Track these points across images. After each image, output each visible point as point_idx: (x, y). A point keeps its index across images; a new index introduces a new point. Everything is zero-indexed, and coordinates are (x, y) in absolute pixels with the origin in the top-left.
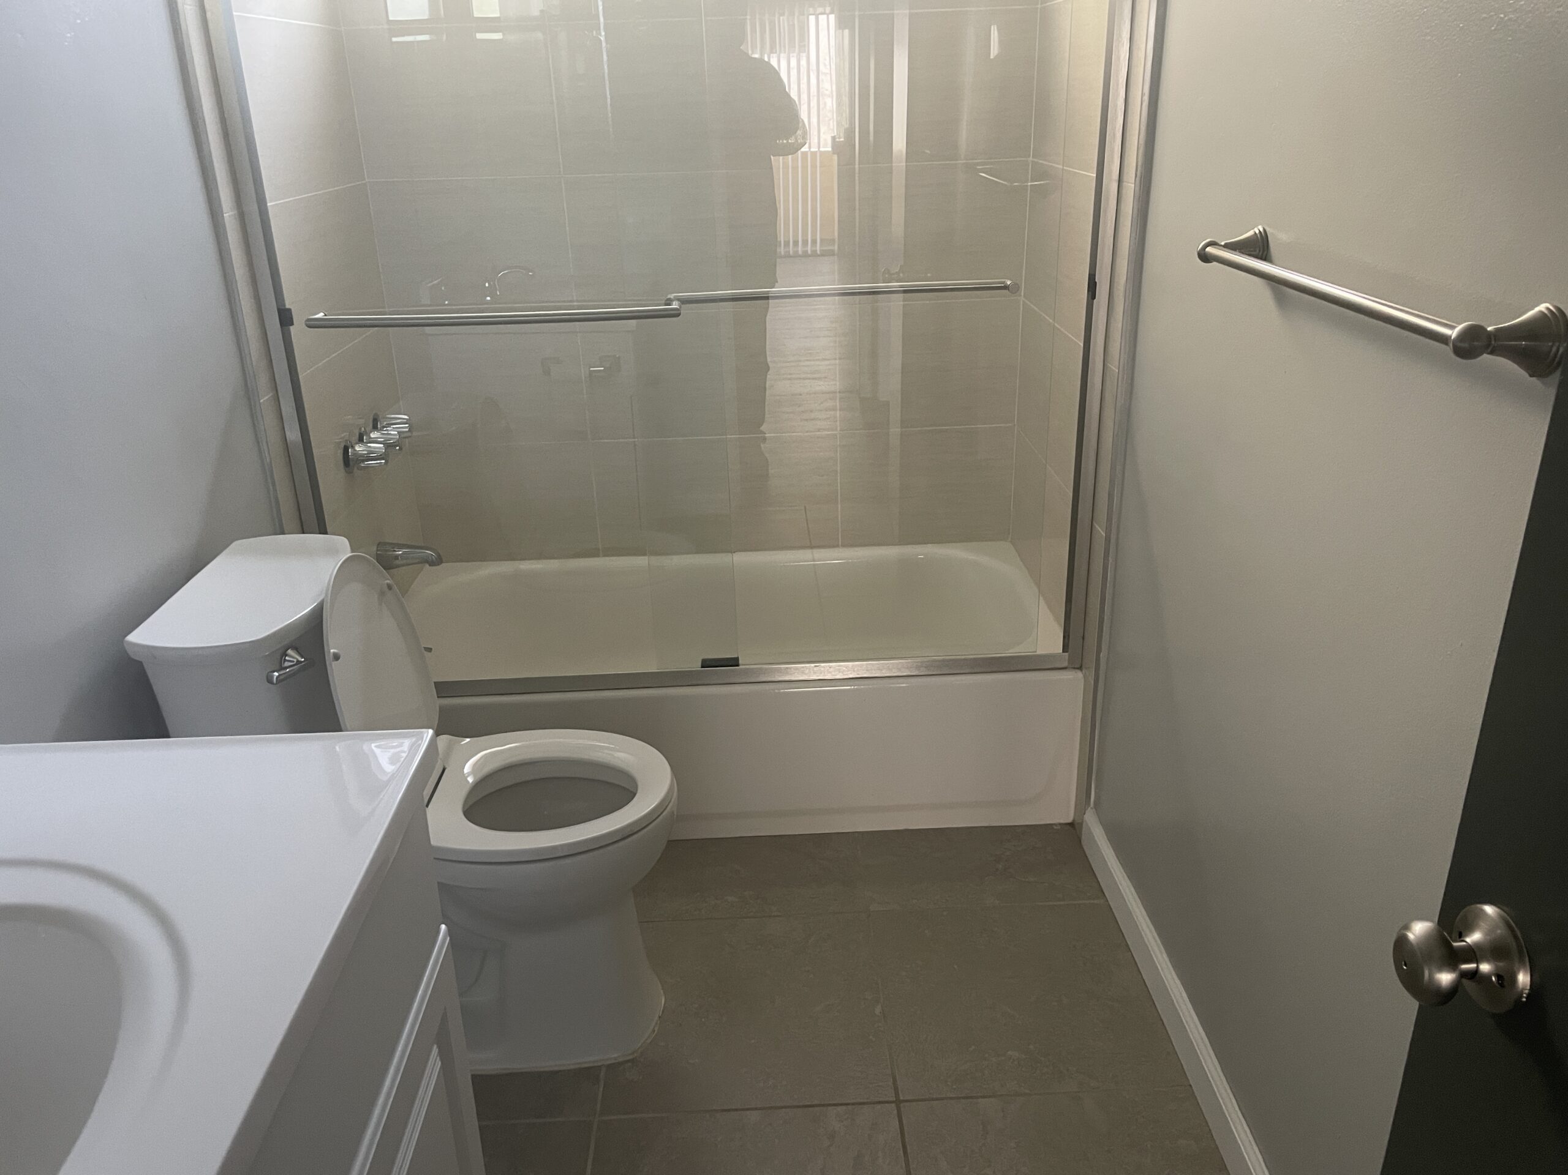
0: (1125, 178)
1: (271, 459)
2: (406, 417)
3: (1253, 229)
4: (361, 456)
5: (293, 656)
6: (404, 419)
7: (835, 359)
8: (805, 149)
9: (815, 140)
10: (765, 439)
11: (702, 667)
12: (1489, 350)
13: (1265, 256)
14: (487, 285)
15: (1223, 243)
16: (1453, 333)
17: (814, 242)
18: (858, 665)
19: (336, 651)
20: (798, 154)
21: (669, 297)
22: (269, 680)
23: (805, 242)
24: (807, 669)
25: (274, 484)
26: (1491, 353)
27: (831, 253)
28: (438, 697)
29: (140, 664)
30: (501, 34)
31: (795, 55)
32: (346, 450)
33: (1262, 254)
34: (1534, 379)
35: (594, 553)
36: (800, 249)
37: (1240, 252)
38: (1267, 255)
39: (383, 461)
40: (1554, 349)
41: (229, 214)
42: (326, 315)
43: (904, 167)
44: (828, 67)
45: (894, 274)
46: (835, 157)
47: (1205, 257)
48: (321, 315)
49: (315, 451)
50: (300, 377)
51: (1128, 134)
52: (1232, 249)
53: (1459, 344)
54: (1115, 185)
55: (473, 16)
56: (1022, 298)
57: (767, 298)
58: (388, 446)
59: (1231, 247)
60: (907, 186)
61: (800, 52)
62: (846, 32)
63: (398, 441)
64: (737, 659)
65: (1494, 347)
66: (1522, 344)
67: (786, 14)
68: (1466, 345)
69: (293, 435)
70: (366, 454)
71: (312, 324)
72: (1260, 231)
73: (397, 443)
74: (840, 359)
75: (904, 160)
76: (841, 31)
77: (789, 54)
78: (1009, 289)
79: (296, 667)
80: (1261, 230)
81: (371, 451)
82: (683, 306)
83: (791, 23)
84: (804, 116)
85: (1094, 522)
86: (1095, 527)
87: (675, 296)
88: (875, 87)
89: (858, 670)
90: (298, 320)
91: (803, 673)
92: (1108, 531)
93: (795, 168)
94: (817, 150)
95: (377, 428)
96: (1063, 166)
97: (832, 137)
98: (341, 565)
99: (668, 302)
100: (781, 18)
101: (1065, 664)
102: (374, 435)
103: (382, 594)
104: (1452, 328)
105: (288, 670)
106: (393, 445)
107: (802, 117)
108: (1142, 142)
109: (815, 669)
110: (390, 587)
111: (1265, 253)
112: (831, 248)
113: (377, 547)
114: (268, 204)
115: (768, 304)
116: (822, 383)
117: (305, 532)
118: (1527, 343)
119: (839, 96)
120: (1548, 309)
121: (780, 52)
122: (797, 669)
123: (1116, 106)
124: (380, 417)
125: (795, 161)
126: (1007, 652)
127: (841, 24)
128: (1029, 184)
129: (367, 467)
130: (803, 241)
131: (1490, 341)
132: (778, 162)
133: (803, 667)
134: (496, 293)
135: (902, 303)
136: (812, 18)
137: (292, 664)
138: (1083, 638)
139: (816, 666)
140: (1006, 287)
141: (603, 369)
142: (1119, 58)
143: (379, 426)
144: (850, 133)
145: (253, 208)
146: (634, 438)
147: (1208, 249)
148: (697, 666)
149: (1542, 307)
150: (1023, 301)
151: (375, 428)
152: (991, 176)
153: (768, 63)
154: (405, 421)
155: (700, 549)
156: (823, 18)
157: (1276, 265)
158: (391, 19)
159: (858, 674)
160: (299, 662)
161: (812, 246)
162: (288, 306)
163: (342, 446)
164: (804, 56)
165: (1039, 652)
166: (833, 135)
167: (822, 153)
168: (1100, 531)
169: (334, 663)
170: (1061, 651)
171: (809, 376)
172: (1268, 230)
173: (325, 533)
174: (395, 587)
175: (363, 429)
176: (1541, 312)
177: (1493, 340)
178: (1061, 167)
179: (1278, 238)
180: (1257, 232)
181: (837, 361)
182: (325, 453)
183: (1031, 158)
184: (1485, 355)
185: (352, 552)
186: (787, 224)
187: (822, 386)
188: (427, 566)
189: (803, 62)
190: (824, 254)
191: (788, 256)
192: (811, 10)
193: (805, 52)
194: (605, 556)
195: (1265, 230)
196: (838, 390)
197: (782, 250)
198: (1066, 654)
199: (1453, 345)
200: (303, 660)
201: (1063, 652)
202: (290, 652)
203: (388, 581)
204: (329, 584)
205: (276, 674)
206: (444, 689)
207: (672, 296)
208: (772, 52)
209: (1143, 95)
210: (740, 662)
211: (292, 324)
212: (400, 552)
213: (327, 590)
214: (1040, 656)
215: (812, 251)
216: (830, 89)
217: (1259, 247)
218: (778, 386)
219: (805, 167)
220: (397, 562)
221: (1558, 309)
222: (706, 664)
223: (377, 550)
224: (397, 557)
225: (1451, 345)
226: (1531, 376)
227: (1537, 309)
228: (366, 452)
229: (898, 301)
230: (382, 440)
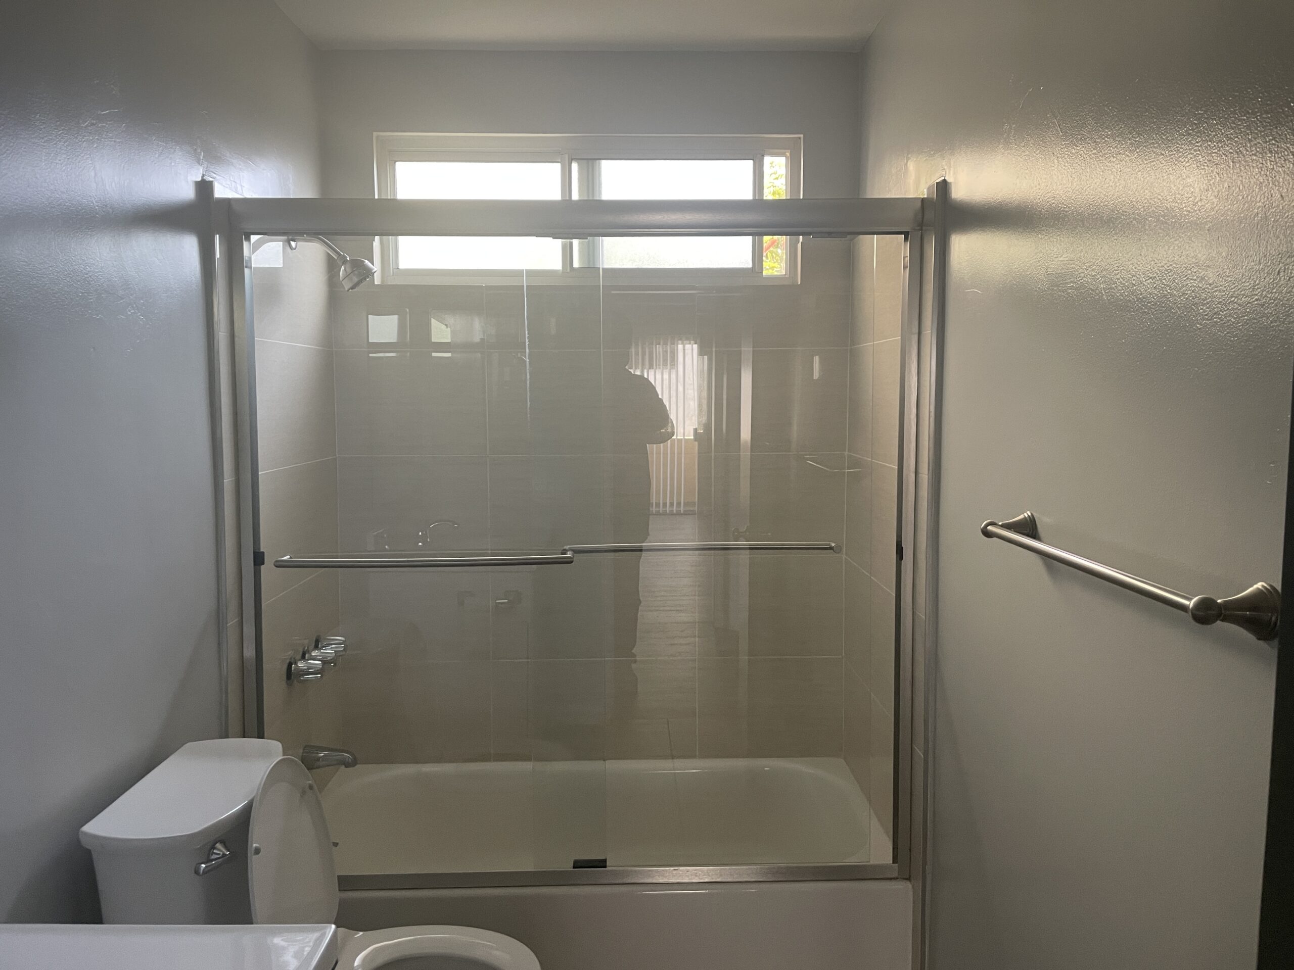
0: (920, 471)
1: (227, 673)
2: (343, 639)
3: (1023, 513)
4: (301, 671)
5: (220, 850)
6: (341, 640)
7: (695, 595)
8: (674, 437)
9: (681, 430)
10: (635, 662)
11: (574, 868)
12: (1221, 618)
13: (1034, 535)
14: (420, 534)
15: (1000, 524)
16: (1191, 604)
17: (679, 504)
18: (712, 870)
19: (257, 845)
20: (668, 443)
21: (565, 548)
22: (197, 872)
23: (672, 504)
24: (667, 872)
25: (227, 693)
26: (1222, 620)
27: (693, 513)
28: (339, 890)
29: (88, 853)
30: (450, 353)
31: (667, 370)
32: (290, 665)
33: (1032, 533)
34: (1261, 642)
35: (485, 758)
36: (668, 509)
37: (1014, 531)
38: (1036, 533)
39: (320, 675)
40: (1274, 619)
41: (228, 481)
42: (291, 558)
43: (750, 455)
44: (692, 379)
45: (741, 532)
46: (697, 443)
47: (987, 534)
48: (287, 558)
49: (265, 666)
50: (263, 605)
51: (920, 439)
52: (1008, 529)
53: (1197, 613)
54: (913, 476)
55: (431, 342)
56: (844, 556)
57: (641, 550)
58: (324, 662)
59: (1008, 527)
60: (751, 470)
61: (671, 369)
62: (706, 357)
63: (333, 658)
64: (605, 861)
65: (1225, 615)
66: (1247, 614)
67: (661, 343)
68: (1201, 613)
69: (249, 652)
70: (306, 669)
71: (279, 565)
72: (1028, 516)
73: (332, 661)
74: (699, 596)
75: (749, 451)
76: (702, 357)
77: (663, 370)
78: (833, 550)
79: (221, 860)
80: (1030, 514)
81: (310, 667)
82: (575, 555)
83: (664, 349)
84: (672, 416)
85: (914, 746)
86: (915, 749)
87: (570, 548)
88: (727, 399)
89: (712, 875)
90: (269, 561)
91: (664, 876)
92: (926, 753)
93: (665, 454)
94: (682, 438)
95: (318, 648)
96: (872, 459)
97: (694, 429)
98: (274, 766)
99: (564, 552)
100: (658, 346)
101: (895, 875)
102: (315, 653)
103: (304, 793)
104: (1189, 599)
105: (214, 862)
106: (329, 662)
107: (671, 418)
108: (932, 446)
109: (674, 872)
110: (311, 787)
111: (1035, 532)
112: (692, 509)
113: (304, 749)
114: (260, 473)
115: (641, 555)
116: (683, 615)
117: (246, 736)
118: (1251, 613)
119: (700, 398)
120: (1263, 586)
121: (656, 368)
122: (657, 871)
123: (910, 419)
124: (322, 638)
125: (666, 448)
126: (844, 861)
127: (701, 353)
128: (846, 471)
129: (307, 680)
130: (670, 503)
131: (1221, 611)
132: (652, 448)
133: (663, 870)
134: (427, 540)
135: (749, 556)
136: (680, 347)
137: (219, 856)
138: (910, 850)
139: (675, 870)
140: (831, 548)
141: (506, 601)
142: (910, 386)
143: (320, 646)
144: (707, 427)
145: (247, 477)
146: (528, 659)
147: (989, 528)
148: (569, 867)
149: (1259, 585)
150: (845, 559)
151: (316, 647)
152: (817, 464)
153: (647, 379)
154: (342, 641)
155: (578, 756)
156: (688, 346)
157: (1043, 543)
158: (370, 341)
159: (712, 879)
160: (224, 855)
161: (677, 507)
162: (262, 550)
163: (288, 661)
164: (674, 372)
165: (872, 863)
166: (695, 427)
167: (687, 441)
168: (919, 753)
169: (255, 857)
170: (891, 862)
171: (673, 608)
172: (1035, 515)
173: (263, 737)
174: (315, 787)
175: (306, 648)
176: (1258, 589)
177: (1223, 609)
178: (870, 460)
179: (1043, 522)
180: (1027, 516)
181: (697, 597)
182: (273, 668)
183: (846, 453)
184: (1219, 622)
185: (283, 756)
186: (658, 492)
187: (684, 617)
188: (343, 767)
189: (673, 376)
190: (686, 513)
191: (658, 514)
192: (680, 342)
193: (674, 369)
194: (495, 761)
195: (1032, 514)
196: (697, 621)
197: (654, 509)
198: (897, 865)
199: (1193, 614)
200: (228, 853)
201: (893, 863)
202: (218, 845)
203: (310, 782)
204: (260, 784)
205: (203, 866)
206: (346, 883)
207: (567, 547)
208: (650, 368)
209: (930, 412)
210: (608, 863)
211: (263, 564)
212: (322, 755)
213: (258, 789)
214: (871, 866)
215: (677, 511)
216: (693, 395)
217: (1029, 528)
218: (647, 616)
219: (673, 453)
220: (321, 763)
221: (1271, 586)
222: (578, 865)
223: (303, 752)
224: (318, 759)
225: (1190, 613)
226: (1259, 639)
227: (1255, 586)
228: (306, 668)
229: (745, 556)
230: (321, 657)
